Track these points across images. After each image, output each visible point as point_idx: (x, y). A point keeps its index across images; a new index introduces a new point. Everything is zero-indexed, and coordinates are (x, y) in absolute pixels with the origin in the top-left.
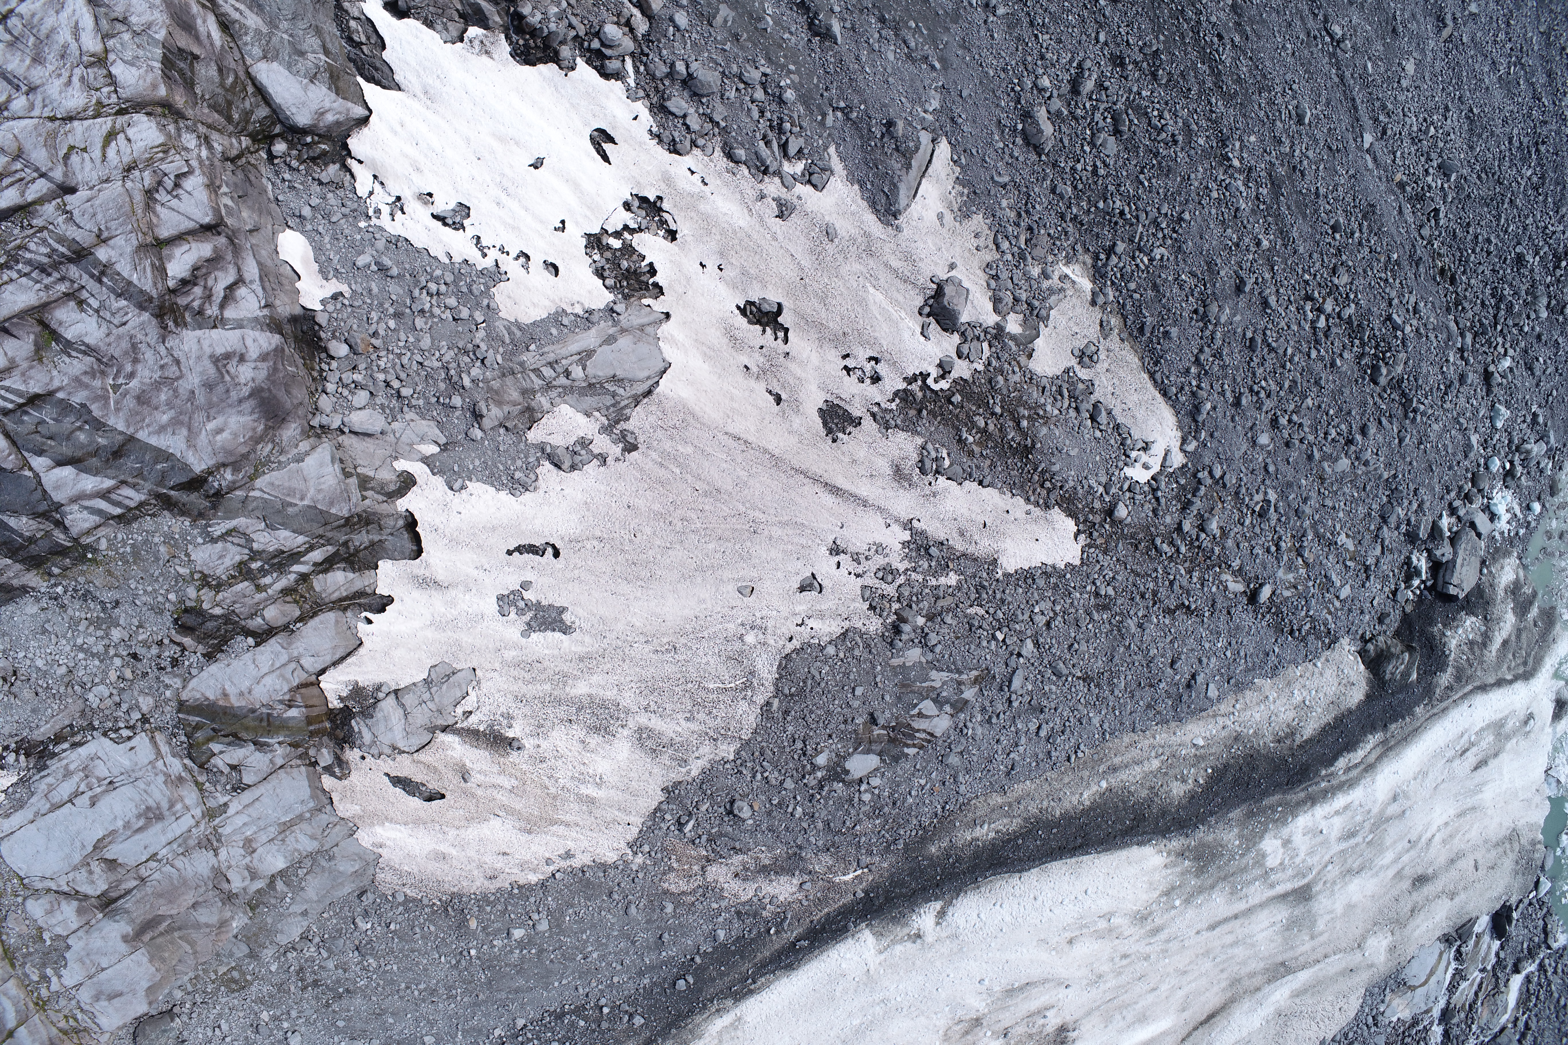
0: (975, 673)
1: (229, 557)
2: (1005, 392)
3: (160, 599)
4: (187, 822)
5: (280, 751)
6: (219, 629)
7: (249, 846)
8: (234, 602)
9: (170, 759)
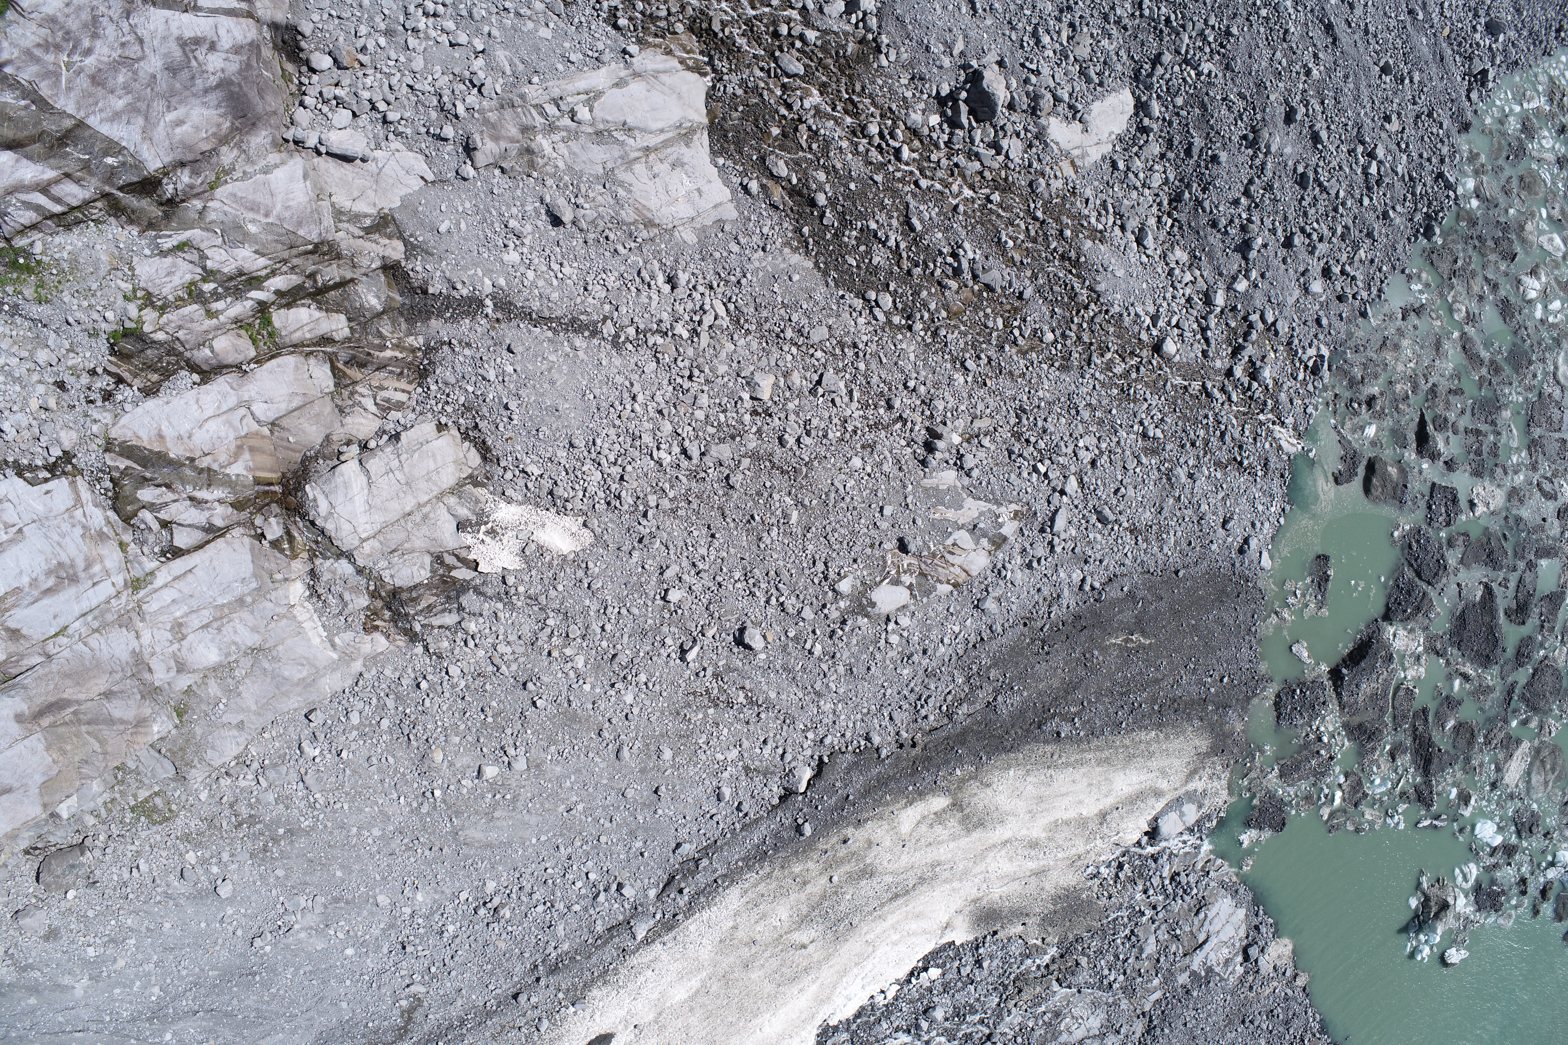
0: (1014, 507)
1: (178, 274)
2: (1046, 196)
3: (95, 316)
4: (105, 590)
5: (220, 510)
6: (160, 360)
7: (178, 630)
8: (180, 327)
9: (90, 509)
